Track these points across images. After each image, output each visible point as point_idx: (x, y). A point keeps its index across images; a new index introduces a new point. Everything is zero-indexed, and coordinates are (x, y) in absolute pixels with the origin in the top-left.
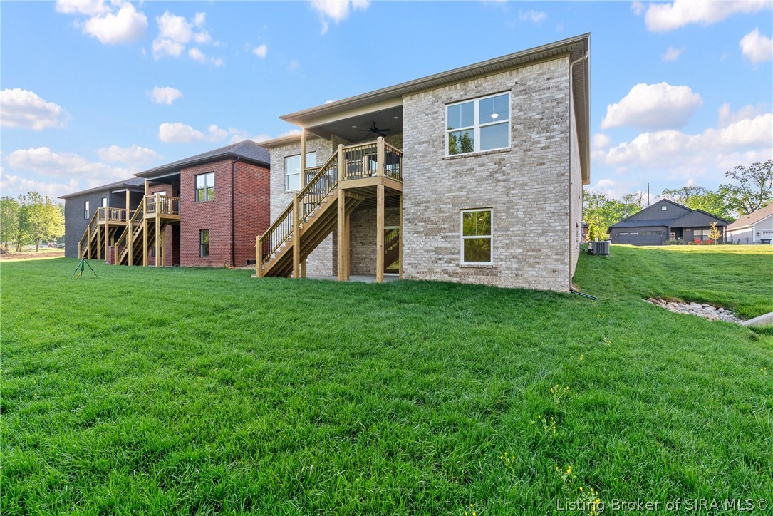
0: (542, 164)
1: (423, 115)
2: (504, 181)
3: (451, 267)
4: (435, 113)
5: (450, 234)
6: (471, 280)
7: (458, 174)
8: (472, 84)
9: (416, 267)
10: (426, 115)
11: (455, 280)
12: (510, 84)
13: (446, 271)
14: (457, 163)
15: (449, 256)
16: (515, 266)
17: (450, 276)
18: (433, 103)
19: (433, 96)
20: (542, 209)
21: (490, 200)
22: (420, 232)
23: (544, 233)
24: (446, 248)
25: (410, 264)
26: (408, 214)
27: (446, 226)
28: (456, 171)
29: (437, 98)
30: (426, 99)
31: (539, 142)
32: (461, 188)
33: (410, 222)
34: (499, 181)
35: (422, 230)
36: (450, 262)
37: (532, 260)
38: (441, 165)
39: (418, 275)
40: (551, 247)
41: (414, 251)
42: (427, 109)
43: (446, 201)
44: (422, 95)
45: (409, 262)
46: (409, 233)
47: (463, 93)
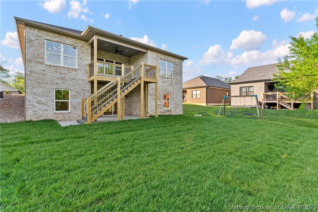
0: (179, 84)
1: (154, 59)
2: (173, 86)
3: (162, 110)
4: (158, 60)
5: (161, 100)
6: (166, 114)
7: (163, 82)
8: (166, 57)
9: (152, 111)
10: (155, 60)
11: (163, 114)
12: (174, 61)
13: (160, 112)
14: (163, 79)
15: (161, 107)
16: (175, 109)
17: (161, 113)
18: (157, 57)
19: (157, 55)
20: (179, 95)
21: (170, 91)
22: (153, 99)
23: (179, 101)
24: (160, 104)
25: (150, 110)
26: (150, 93)
27: (160, 98)
28: (163, 81)
29: (158, 56)
30: (155, 54)
31: (178, 78)
32: (164, 86)
33: (150, 95)
34: (172, 86)
35: (154, 98)
36: (161, 109)
37: (177, 107)
38: (159, 78)
39: (153, 114)
40: (180, 104)
41: (152, 106)
42: (155, 58)
43: (161, 89)
44: (154, 53)
45: (150, 109)
46: (150, 99)
47: (164, 58)
